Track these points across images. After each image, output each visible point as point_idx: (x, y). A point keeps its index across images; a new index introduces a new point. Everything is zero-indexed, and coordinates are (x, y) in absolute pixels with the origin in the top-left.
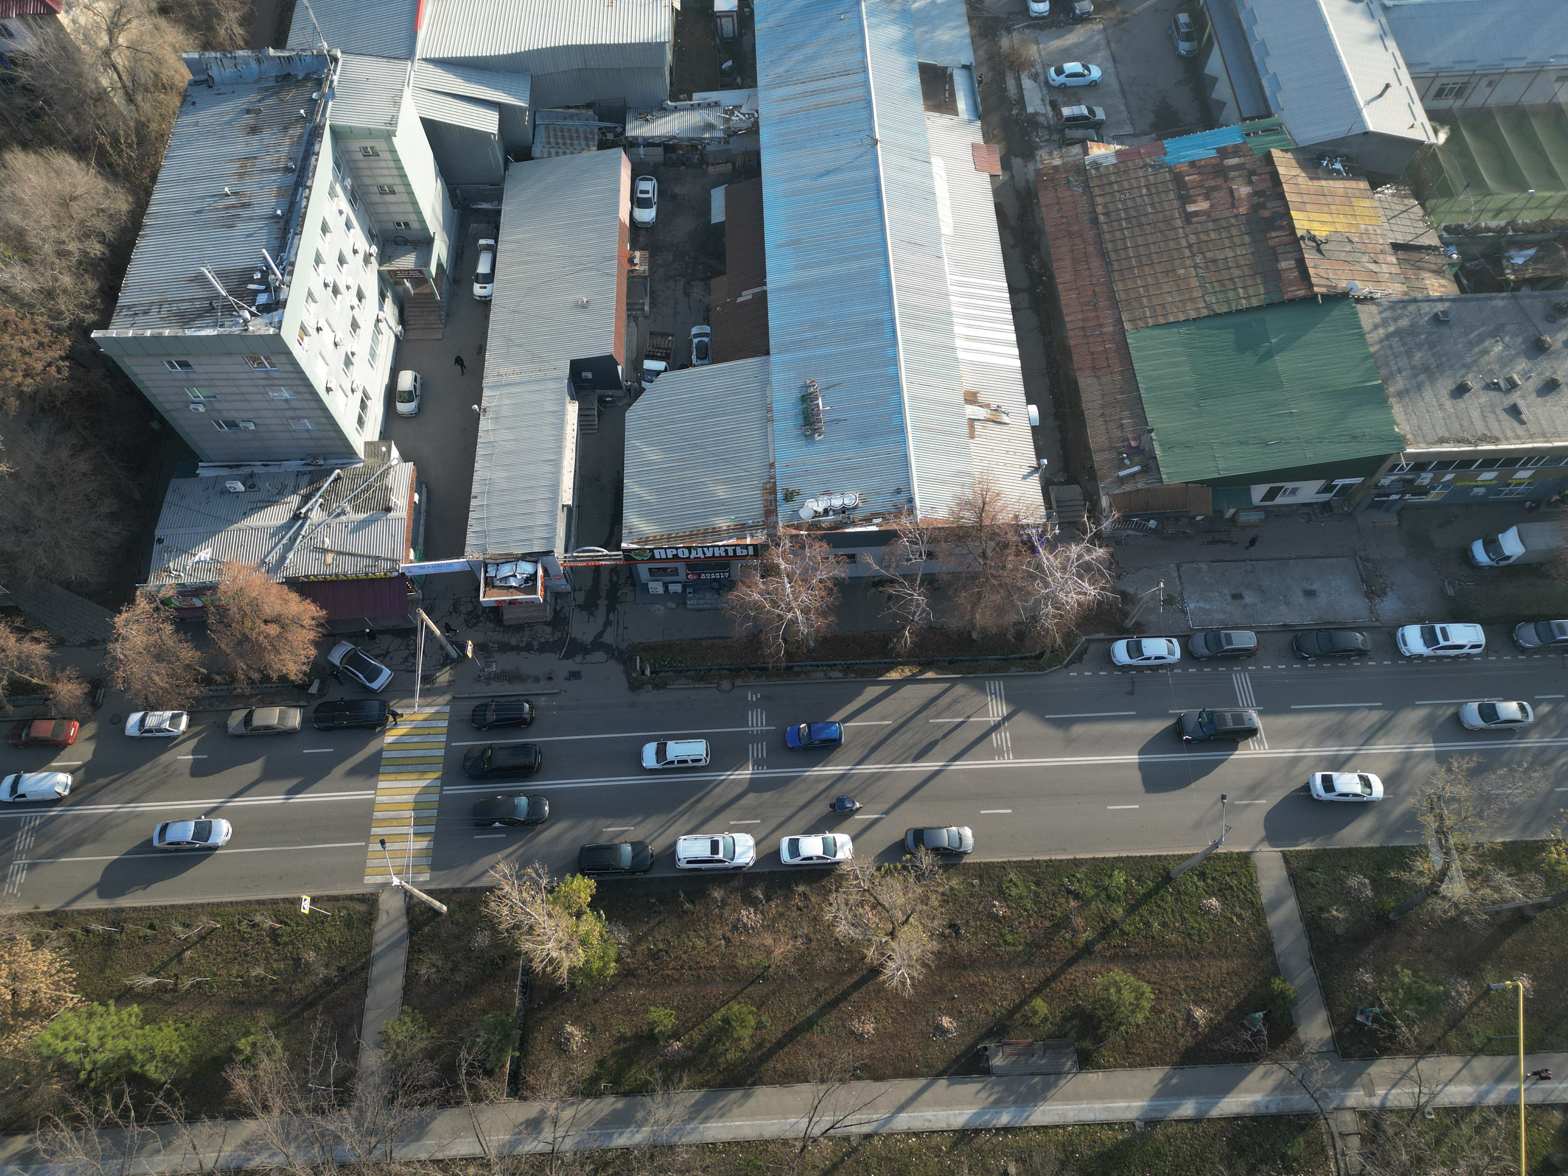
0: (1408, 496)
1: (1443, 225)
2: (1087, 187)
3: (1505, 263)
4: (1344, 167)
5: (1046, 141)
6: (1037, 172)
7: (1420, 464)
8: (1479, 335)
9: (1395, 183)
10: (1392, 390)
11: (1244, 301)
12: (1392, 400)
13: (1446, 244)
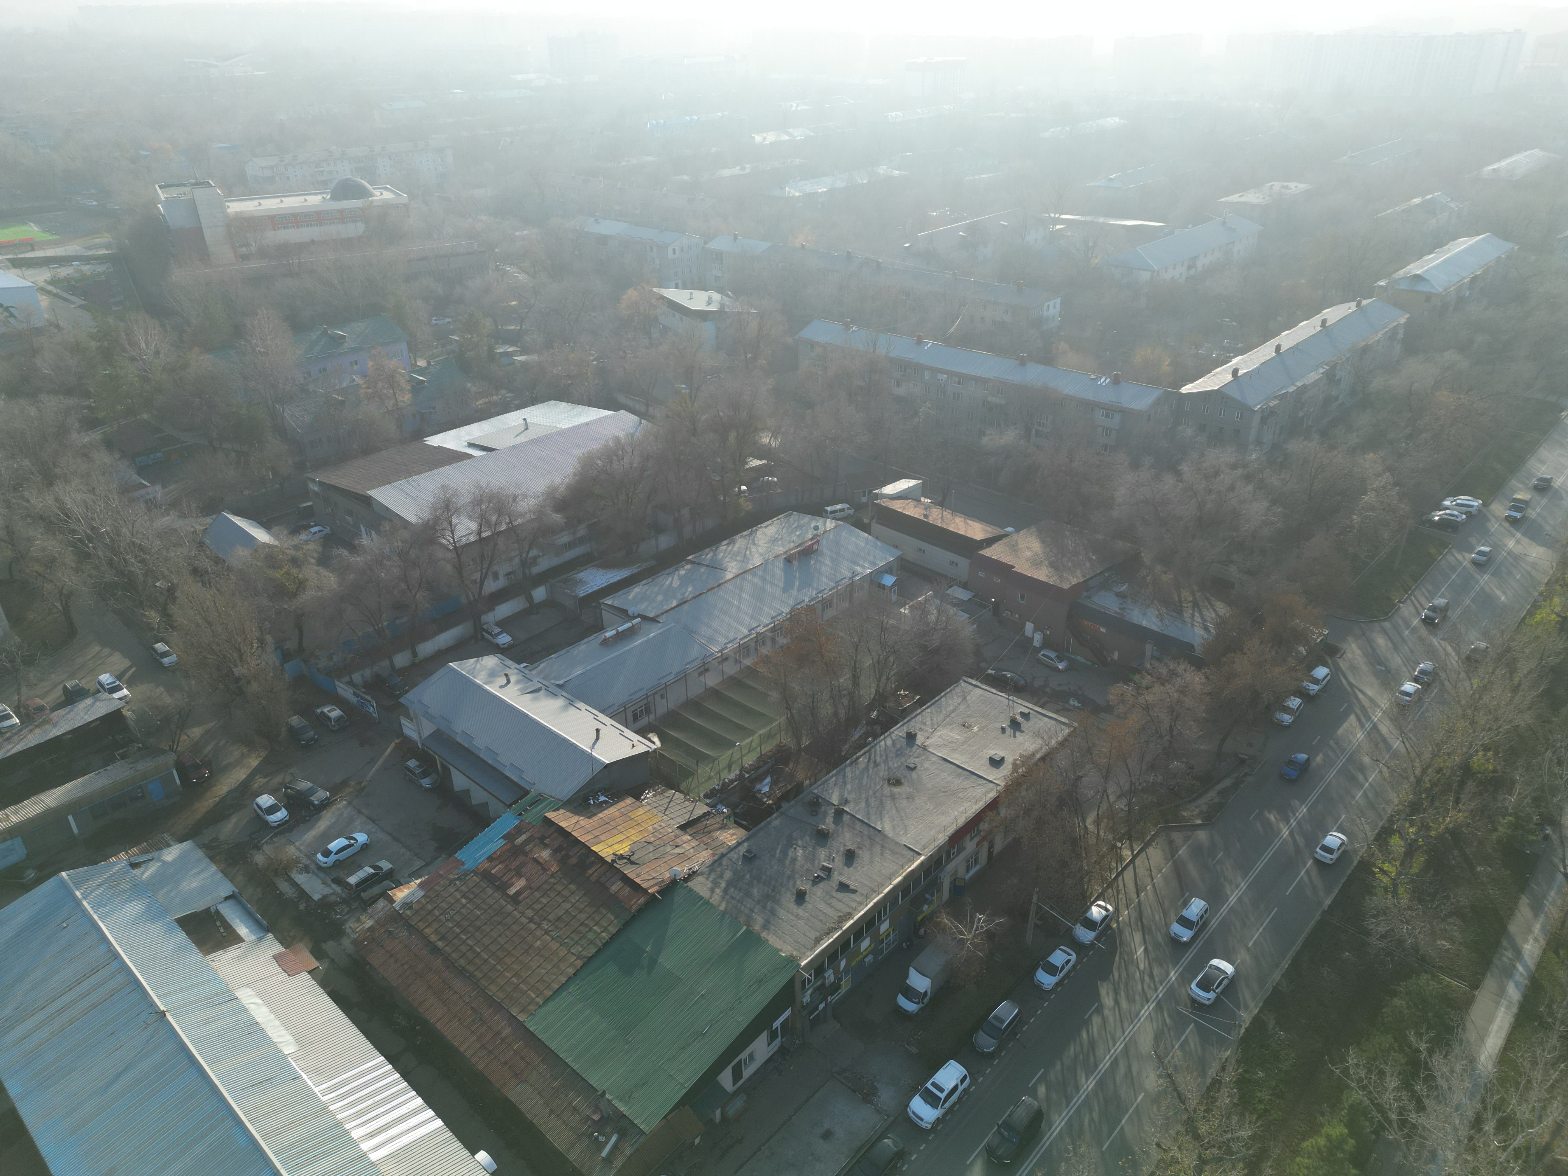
0: (829, 999)
1: (702, 795)
2: (411, 928)
3: (759, 796)
4: (606, 797)
5: (348, 913)
6: (355, 942)
7: (818, 967)
8: (781, 852)
9: (650, 788)
10: (757, 927)
11: (604, 934)
12: (764, 935)
13: (713, 806)
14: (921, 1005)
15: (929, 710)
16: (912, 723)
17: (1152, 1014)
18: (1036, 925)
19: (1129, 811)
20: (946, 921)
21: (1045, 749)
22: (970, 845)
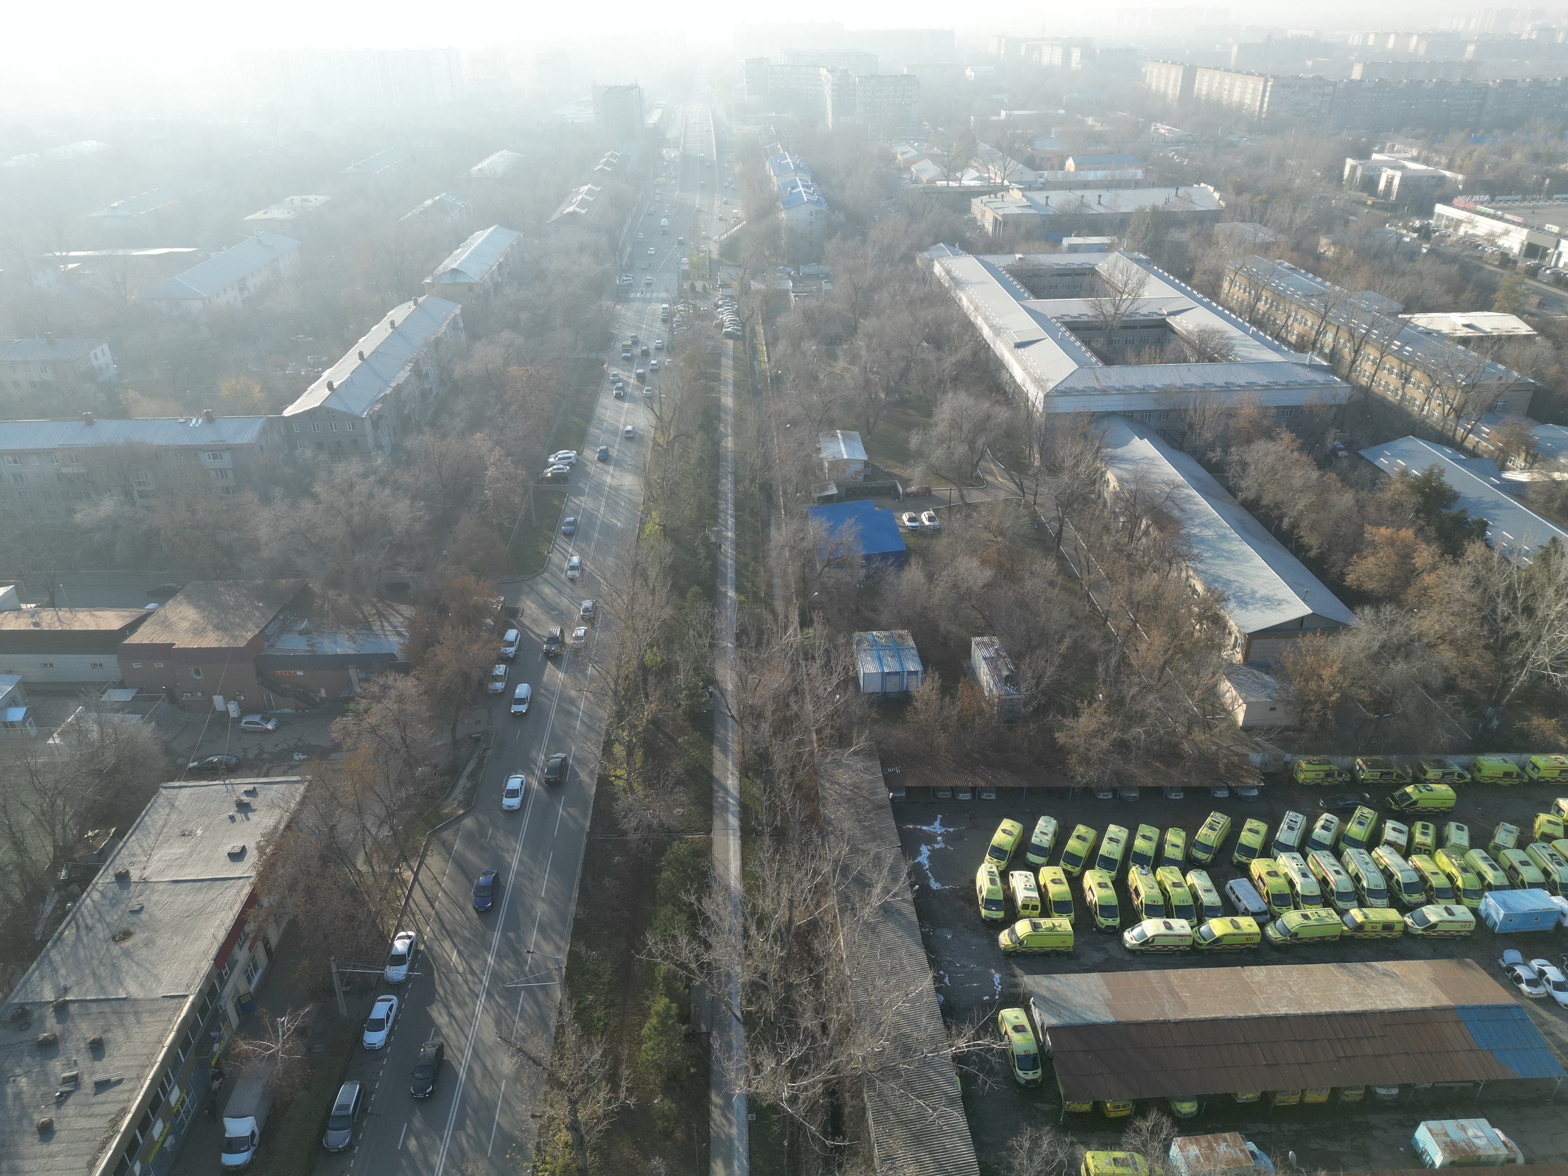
14: (253, 1149)
15: (133, 838)
16: (118, 861)
17: (487, 1006)
18: (346, 993)
19: (395, 834)
20: (245, 1047)
21: (286, 817)
22: (242, 955)
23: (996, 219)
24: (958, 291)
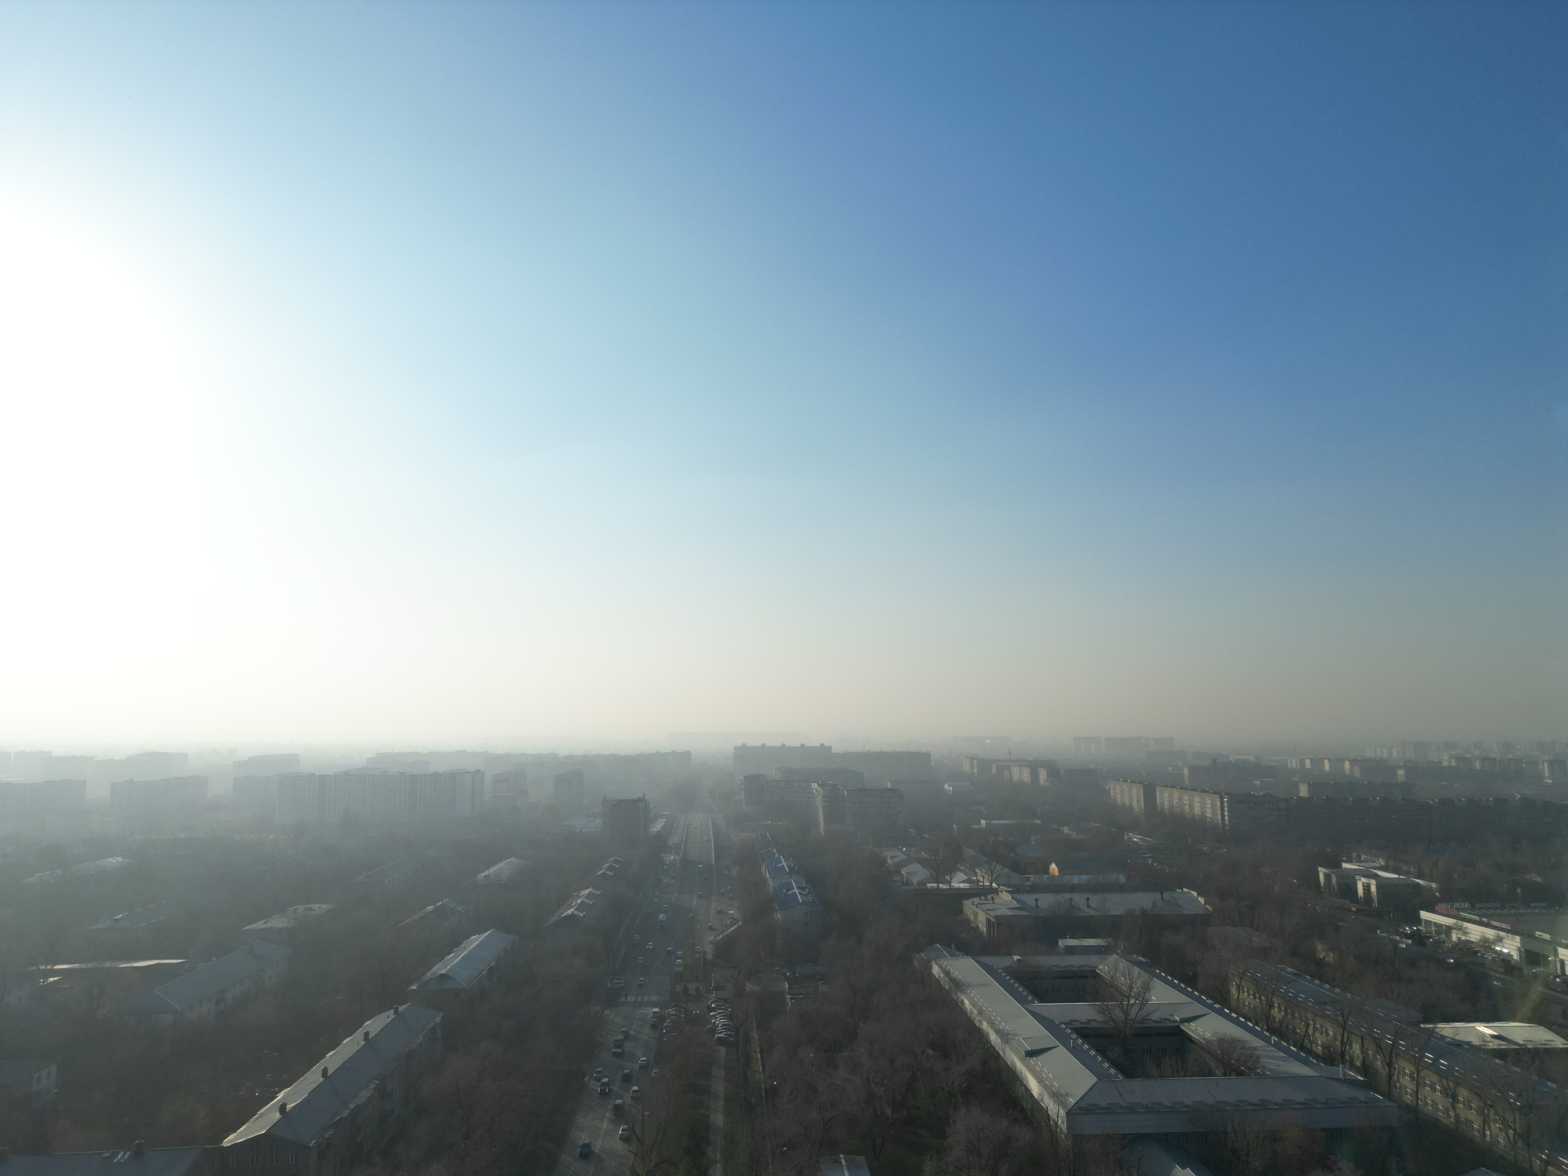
23: (988, 921)
24: (959, 994)
